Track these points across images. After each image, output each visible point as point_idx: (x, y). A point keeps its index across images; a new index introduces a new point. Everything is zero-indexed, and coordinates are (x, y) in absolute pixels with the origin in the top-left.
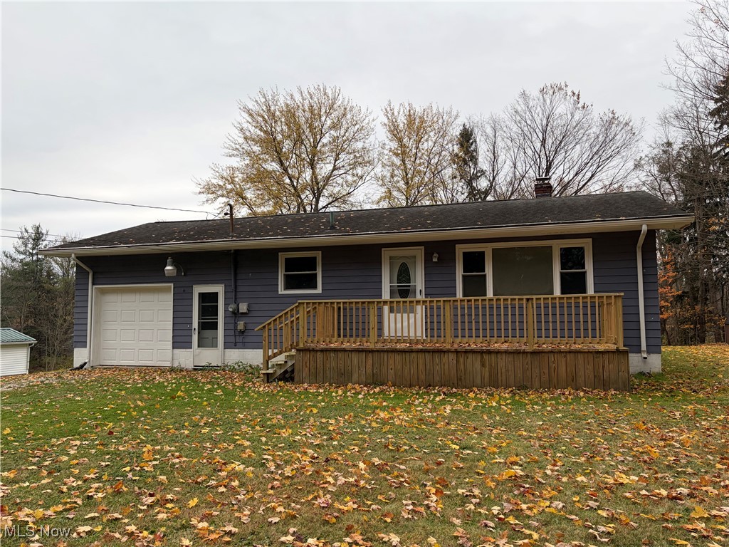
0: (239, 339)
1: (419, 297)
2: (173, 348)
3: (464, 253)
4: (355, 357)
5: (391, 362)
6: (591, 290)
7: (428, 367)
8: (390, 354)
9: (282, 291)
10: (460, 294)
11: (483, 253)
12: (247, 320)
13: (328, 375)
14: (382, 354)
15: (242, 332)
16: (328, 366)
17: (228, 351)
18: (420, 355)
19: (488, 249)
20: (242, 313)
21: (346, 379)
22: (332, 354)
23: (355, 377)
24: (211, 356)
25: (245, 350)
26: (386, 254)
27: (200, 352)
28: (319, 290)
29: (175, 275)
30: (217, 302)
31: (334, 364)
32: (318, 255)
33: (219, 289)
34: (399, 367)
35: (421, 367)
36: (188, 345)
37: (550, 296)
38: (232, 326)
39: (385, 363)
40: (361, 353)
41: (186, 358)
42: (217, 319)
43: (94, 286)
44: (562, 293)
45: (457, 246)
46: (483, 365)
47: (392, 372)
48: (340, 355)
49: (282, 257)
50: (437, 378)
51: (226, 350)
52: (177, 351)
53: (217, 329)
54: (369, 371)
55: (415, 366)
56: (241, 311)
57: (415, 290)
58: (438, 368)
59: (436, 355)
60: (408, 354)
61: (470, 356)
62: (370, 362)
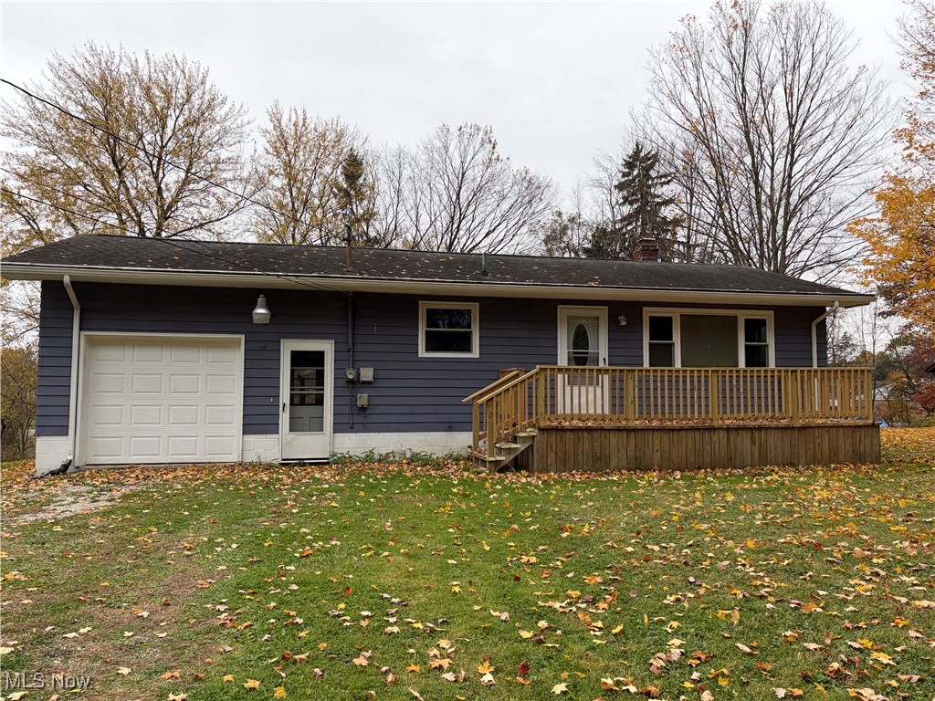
0: (361, 418)
1: (601, 365)
2: (243, 434)
3: (650, 317)
4: (613, 437)
5: (657, 442)
6: (772, 364)
7: (697, 447)
8: (656, 433)
9: (422, 353)
10: (646, 364)
11: (670, 319)
12: (373, 392)
13: (581, 461)
14: (646, 433)
15: (363, 409)
16: (580, 449)
17: (339, 436)
18: (690, 434)
19: (675, 315)
20: (364, 383)
21: (603, 464)
22: (585, 434)
23: (614, 462)
24: (311, 445)
25: (370, 434)
26: (563, 313)
27: (294, 439)
28: (475, 354)
29: (268, 322)
30: (323, 366)
31: (587, 447)
32: (475, 308)
33: (327, 347)
34: (667, 448)
35: (690, 447)
36: (272, 428)
37: (734, 369)
38: (346, 401)
39: (650, 445)
40: (621, 433)
41: (266, 448)
42: (323, 390)
43: (83, 333)
44: (747, 366)
45: (645, 309)
46: (753, 442)
47: (658, 454)
48: (596, 435)
49: (423, 307)
50: (707, 459)
51: (337, 434)
52: (249, 438)
53: (322, 404)
54: (631, 454)
55: (684, 446)
56: (363, 379)
57: (598, 358)
58: (708, 447)
59: (707, 433)
60: (676, 433)
61: (741, 432)
62: (632, 443)
